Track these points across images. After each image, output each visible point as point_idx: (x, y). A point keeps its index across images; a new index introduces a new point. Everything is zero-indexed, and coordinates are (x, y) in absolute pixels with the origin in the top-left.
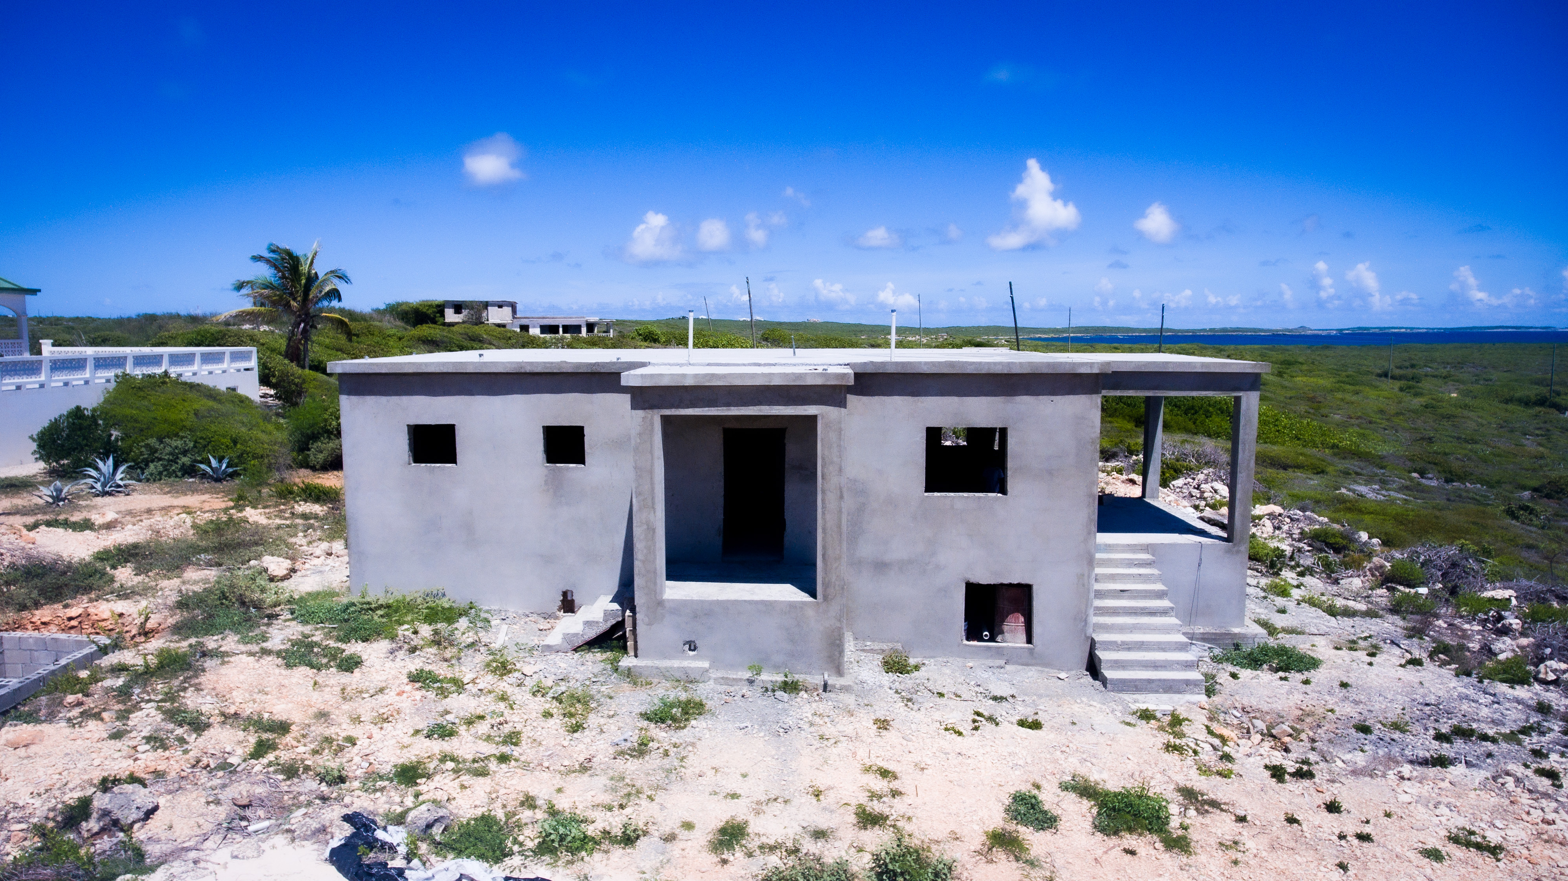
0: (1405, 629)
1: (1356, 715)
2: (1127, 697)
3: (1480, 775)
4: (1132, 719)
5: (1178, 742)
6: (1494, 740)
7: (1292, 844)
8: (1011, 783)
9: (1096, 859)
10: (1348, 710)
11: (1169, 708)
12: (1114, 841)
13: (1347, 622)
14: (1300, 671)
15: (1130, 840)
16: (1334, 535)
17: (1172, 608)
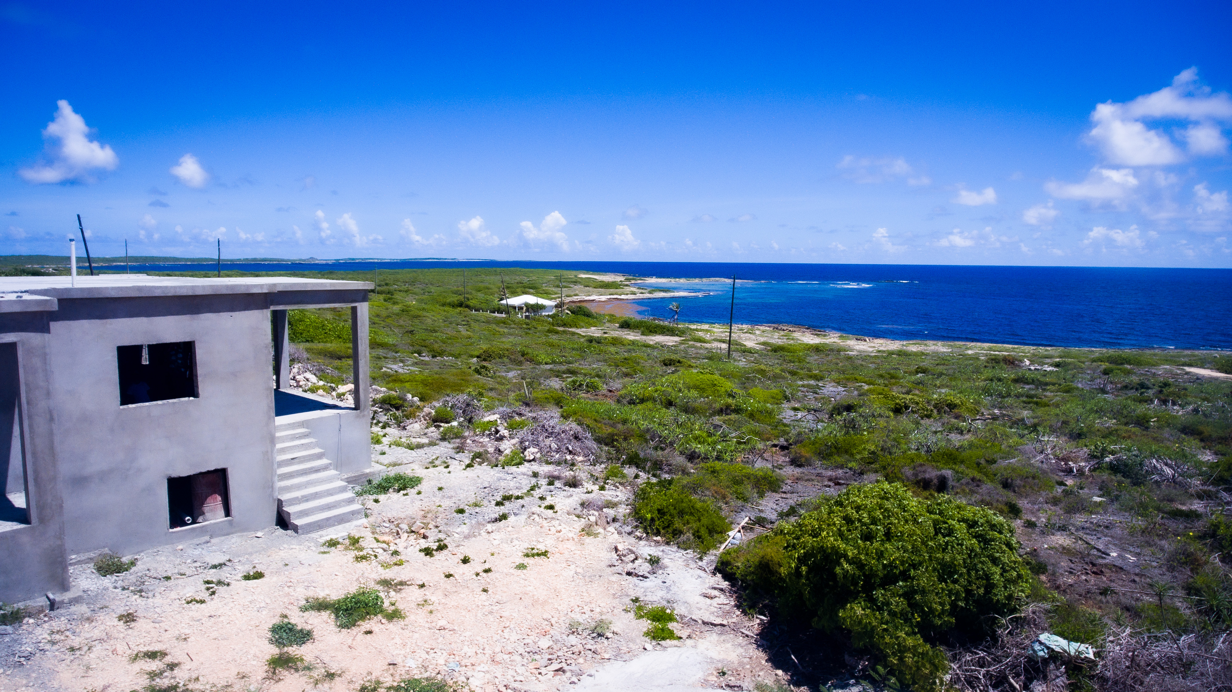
0: (453, 448)
1: (453, 505)
2: (314, 535)
3: (523, 518)
4: (325, 549)
5: (361, 553)
6: (522, 498)
7: (454, 589)
8: (264, 622)
9: (350, 647)
10: (446, 503)
11: (345, 534)
12: (355, 630)
13: (421, 452)
14: (413, 487)
15: (366, 625)
16: (394, 399)
17: (330, 464)
